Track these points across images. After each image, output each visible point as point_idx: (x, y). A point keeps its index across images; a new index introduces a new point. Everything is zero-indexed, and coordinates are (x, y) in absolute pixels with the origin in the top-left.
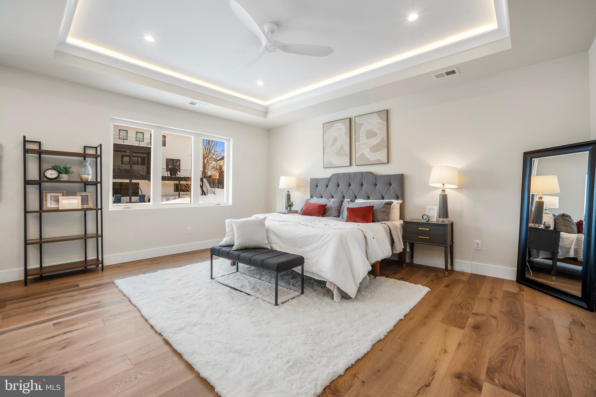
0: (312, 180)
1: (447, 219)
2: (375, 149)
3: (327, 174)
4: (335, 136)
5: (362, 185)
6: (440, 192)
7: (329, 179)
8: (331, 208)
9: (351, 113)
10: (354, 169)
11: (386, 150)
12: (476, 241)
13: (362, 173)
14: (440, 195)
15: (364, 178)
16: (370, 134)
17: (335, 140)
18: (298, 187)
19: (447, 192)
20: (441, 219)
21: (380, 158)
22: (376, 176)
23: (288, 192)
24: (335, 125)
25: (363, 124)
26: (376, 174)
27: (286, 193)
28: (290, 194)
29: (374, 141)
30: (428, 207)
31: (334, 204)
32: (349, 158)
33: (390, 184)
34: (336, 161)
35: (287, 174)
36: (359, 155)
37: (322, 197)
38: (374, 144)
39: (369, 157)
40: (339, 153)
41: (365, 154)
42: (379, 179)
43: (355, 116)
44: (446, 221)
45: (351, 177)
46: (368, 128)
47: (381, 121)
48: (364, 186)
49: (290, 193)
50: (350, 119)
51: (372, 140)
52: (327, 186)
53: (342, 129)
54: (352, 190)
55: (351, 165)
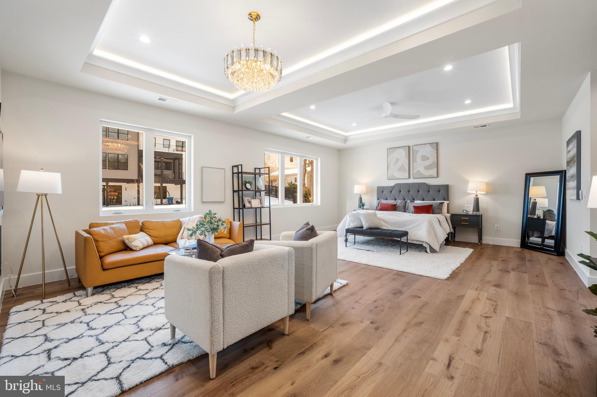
0: (379, 188)
1: (479, 212)
2: (428, 168)
3: (392, 183)
4: (397, 158)
5: (419, 191)
6: (474, 196)
7: (393, 187)
8: (399, 206)
9: (410, 143)
10: (412, 181)
11: (436, 169)
12: (496, 225)
13: (419, 184)
14: (474, 198)
15: (420, 187)
16: (425, 158)
17: (397, 160)
18: (367, 193)
19: (479, 196)
20: (475, 212)
21: (431, 174)
22: (429, 185)
23: (361, 195)
24: (397, 150)
25: (419, 151)
26: (429, 184)
27: (359, 196)
28: (362, 198)
29: (428, 163)
30: (466, 205)
31: (401, 204)
32: (408, 173)
33: (439, 191)
34: (397, 175)
35: (358, 183)
36: (415, 171)
37: (387, 199)
39: (423, 173)
40: (401, 169)
41: (421, 171)
42: (431, 188)
43: (413, 145)
44: (478, 213)
45: (410, 186)
46: (423, 154)
47: (433, 150)
48: (420, 192)
49: (362, 196)
50: (409, 147)
51: (426, 162)
52: (391, 192)
53: (403, 153)
54: (411, 195)
55: (409, 178)
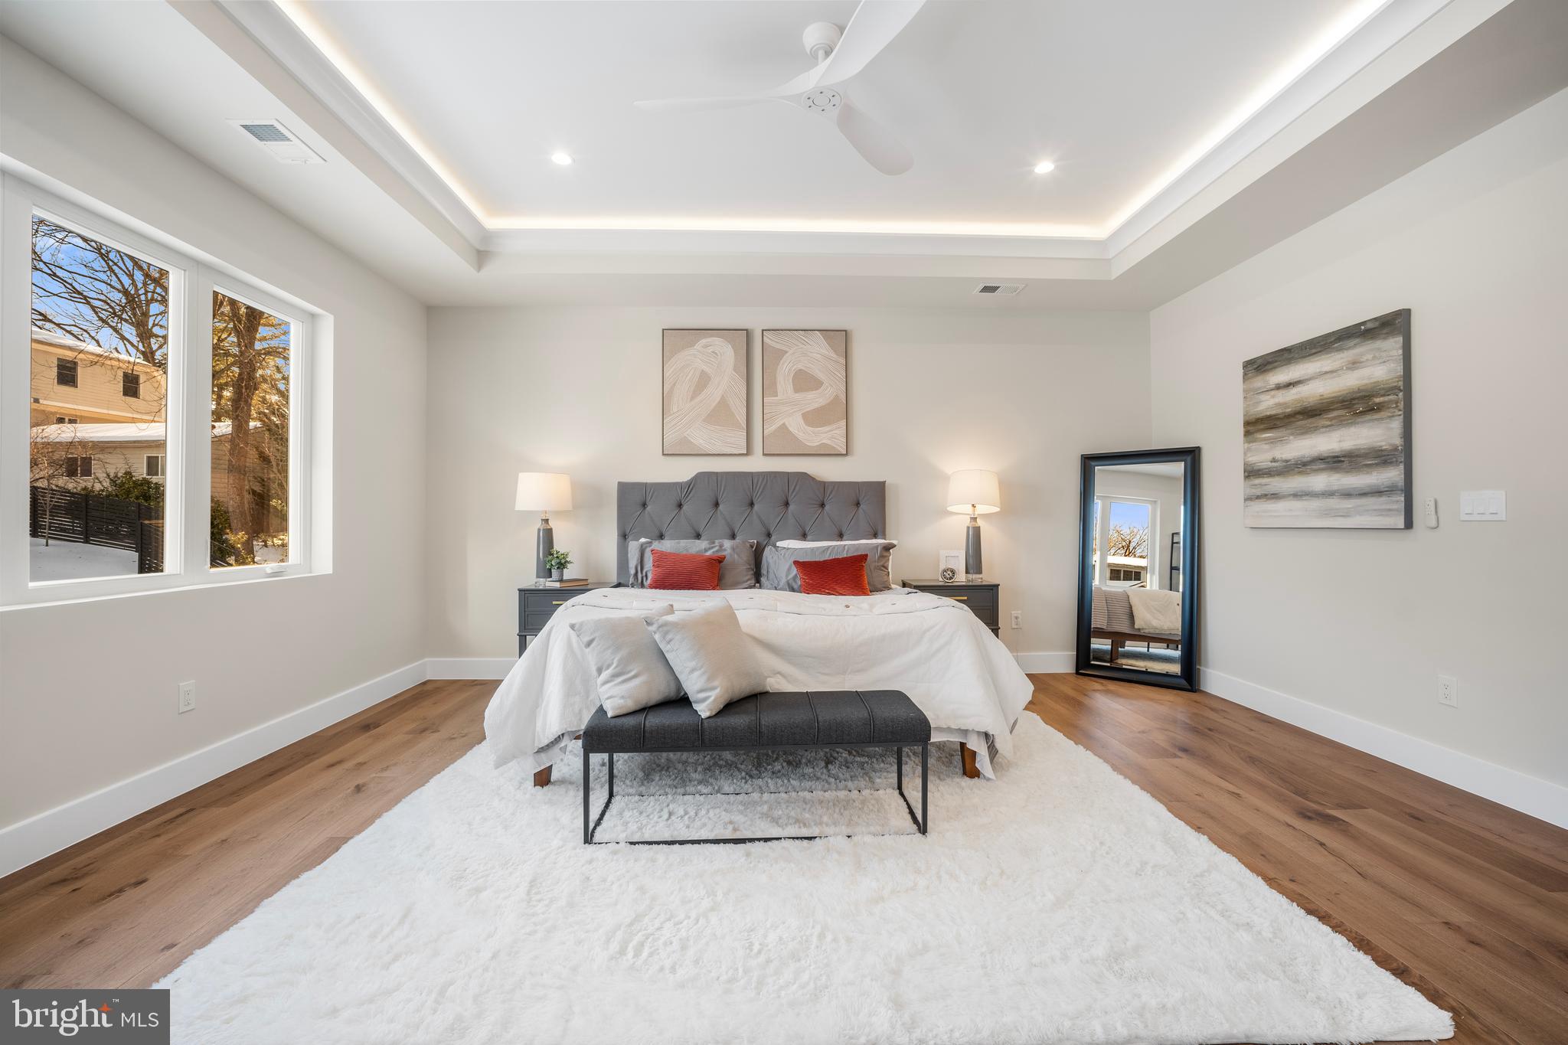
0: (625, 487)
1: (980, 576)
2: (816, 418)
3: (681, 471)
4: (703, 371)
5: (787, 504)
6: (967, 522)
7: (689, 487)
8: (733, 565)
9: (754, 319)
10: (757, 464)
11: (843, 423)
13: (788, 477)
14: (968, 528)
15: (793, 487)
16: (804, 381)
17: (703, 381)
18: (575, 508)
19: (980, 522)
20: (970, 576)
21: (829, 442)
22: (824, 483)
23: (546, 521)
24: (704, 341)
25: (786, 352)
26: (819, 479)
27: (539, 524)
28: (551, 530)
29: (815, 400)
30: (943, 553)
31: (738, 554)
33: (858, 504)
34: (701, 437)
35: (532, 467)
36: (774, 428)
38: (816, 405)
39: (800, 436)
40: (719, 415)
41: (791, 429)
42: (831, 493)
43: (765, 328)
44: (976, 579)
45: (757, 483)
46: (800, 366)
47: (833, 355)
48: (792, 507)
49: (552, 524)
50: (748, 334)
51: (811, 395)
52: (680, 506)
53: (723, 353)
54: (759, 517)
55: (749, 452)
